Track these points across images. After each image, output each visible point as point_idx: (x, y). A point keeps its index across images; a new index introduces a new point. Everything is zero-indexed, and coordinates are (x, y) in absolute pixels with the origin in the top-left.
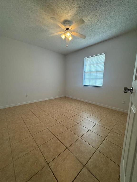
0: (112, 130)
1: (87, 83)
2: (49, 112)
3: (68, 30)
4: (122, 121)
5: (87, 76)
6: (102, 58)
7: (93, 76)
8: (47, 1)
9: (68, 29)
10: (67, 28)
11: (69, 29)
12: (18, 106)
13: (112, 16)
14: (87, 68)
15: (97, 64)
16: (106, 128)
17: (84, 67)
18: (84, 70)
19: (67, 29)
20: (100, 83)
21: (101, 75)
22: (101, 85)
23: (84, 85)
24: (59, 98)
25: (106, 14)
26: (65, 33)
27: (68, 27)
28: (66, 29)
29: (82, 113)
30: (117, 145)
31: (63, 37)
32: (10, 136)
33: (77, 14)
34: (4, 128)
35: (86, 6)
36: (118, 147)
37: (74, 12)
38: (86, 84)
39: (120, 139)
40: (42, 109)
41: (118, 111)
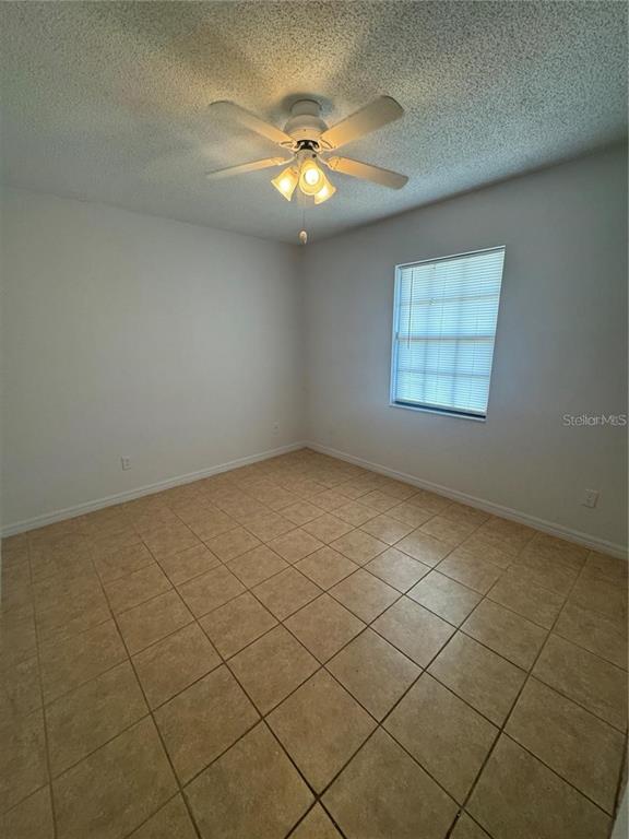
0: (535, 670)
1: (409, 390)
2: (231, 556)
3: (310, 148)
4: (581, 607)
5: (409, 356)
6: (488, 268)
7: (441, 358)
8: (180, 3)
9: (311, 144)
10: (307, 142)
11: (315, 143)
12: (87, 515)
13: (557, 62)
14: (410, 320)
15: (462, 299)
16: (507, 654)
17: (396, 309)
18: (395, 329)
19: (303, 144)
20: (473, 398)
21: (479, 359)
22: (480, 406)
23: (398, 402)
24: (276, 458)
25: (523, 55)
26: (295, 167)
27: (309, 134)
28: (299, 143)
29: (385, 557)
30: (563, 772)
31: (285, 186)
32: (47, 715)
33: (357, 62)
34: (24, 666)
35: (406, 18)
36: (569, 788)
37: (342, 57)
38: (406, 397)
39: (574, 732)
40: (197, 531)
41: (563, 542)
